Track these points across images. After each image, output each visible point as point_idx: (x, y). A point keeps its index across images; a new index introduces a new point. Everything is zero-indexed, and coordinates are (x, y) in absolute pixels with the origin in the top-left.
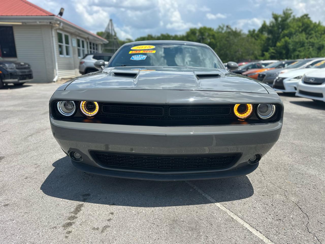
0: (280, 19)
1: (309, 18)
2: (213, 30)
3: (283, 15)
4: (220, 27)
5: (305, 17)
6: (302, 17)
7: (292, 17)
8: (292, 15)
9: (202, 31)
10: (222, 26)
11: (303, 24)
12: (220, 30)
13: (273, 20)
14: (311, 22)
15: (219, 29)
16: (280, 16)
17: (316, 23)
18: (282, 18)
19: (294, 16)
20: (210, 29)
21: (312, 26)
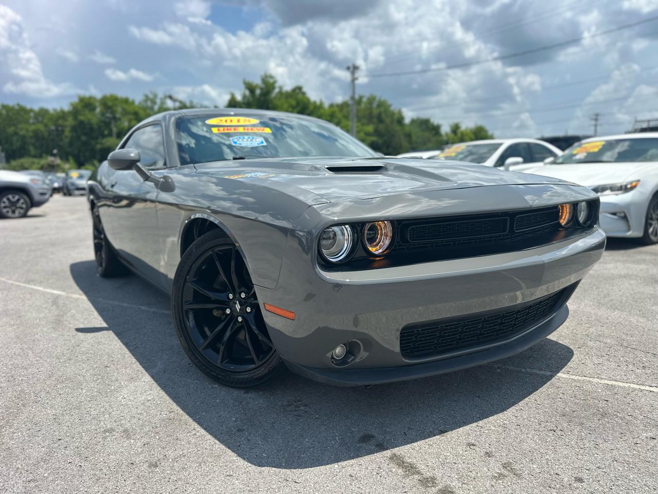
0: (258, 92)
1: (304, 94)
2: (133, 103)
3: (263, 86)
4: (147, 98)
5: (297, 91)
6: (294, 90)
7: (277, 90)
8: (277, 85)
9: (110, 104)
10: (151, 96)
11: (298, 103)
12: (149, 104)
13: (247, 93)
14: (308, 100)
15: (146, 101)
16: (257, 86)
17: (315, 103)
18: (261, 89)
19: (281, 88)
20: (126, 101)
21: (311, 107)
